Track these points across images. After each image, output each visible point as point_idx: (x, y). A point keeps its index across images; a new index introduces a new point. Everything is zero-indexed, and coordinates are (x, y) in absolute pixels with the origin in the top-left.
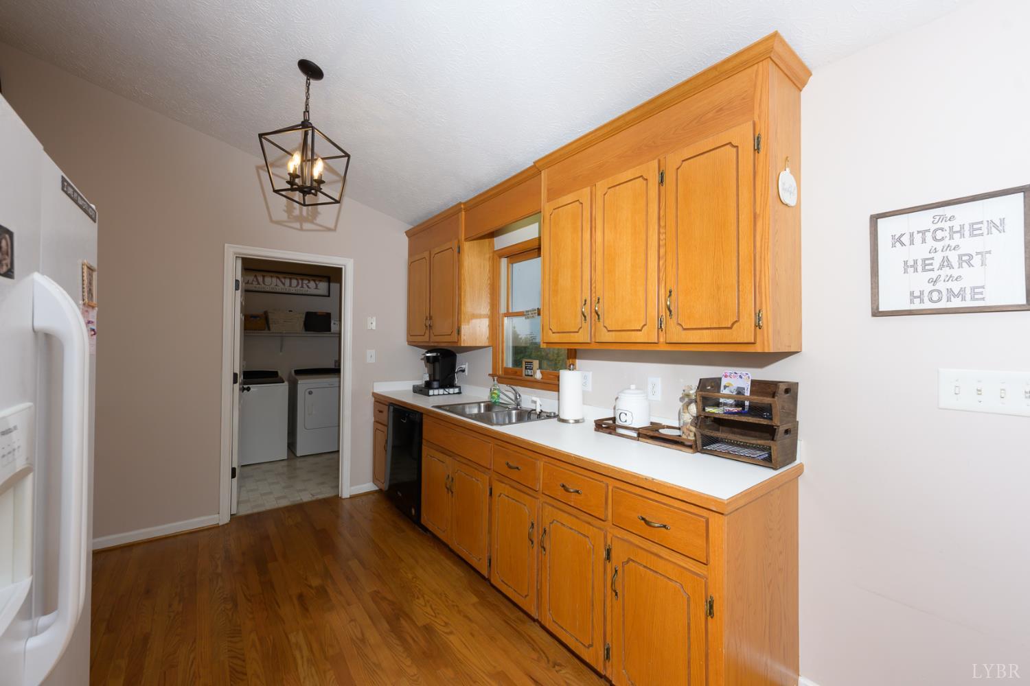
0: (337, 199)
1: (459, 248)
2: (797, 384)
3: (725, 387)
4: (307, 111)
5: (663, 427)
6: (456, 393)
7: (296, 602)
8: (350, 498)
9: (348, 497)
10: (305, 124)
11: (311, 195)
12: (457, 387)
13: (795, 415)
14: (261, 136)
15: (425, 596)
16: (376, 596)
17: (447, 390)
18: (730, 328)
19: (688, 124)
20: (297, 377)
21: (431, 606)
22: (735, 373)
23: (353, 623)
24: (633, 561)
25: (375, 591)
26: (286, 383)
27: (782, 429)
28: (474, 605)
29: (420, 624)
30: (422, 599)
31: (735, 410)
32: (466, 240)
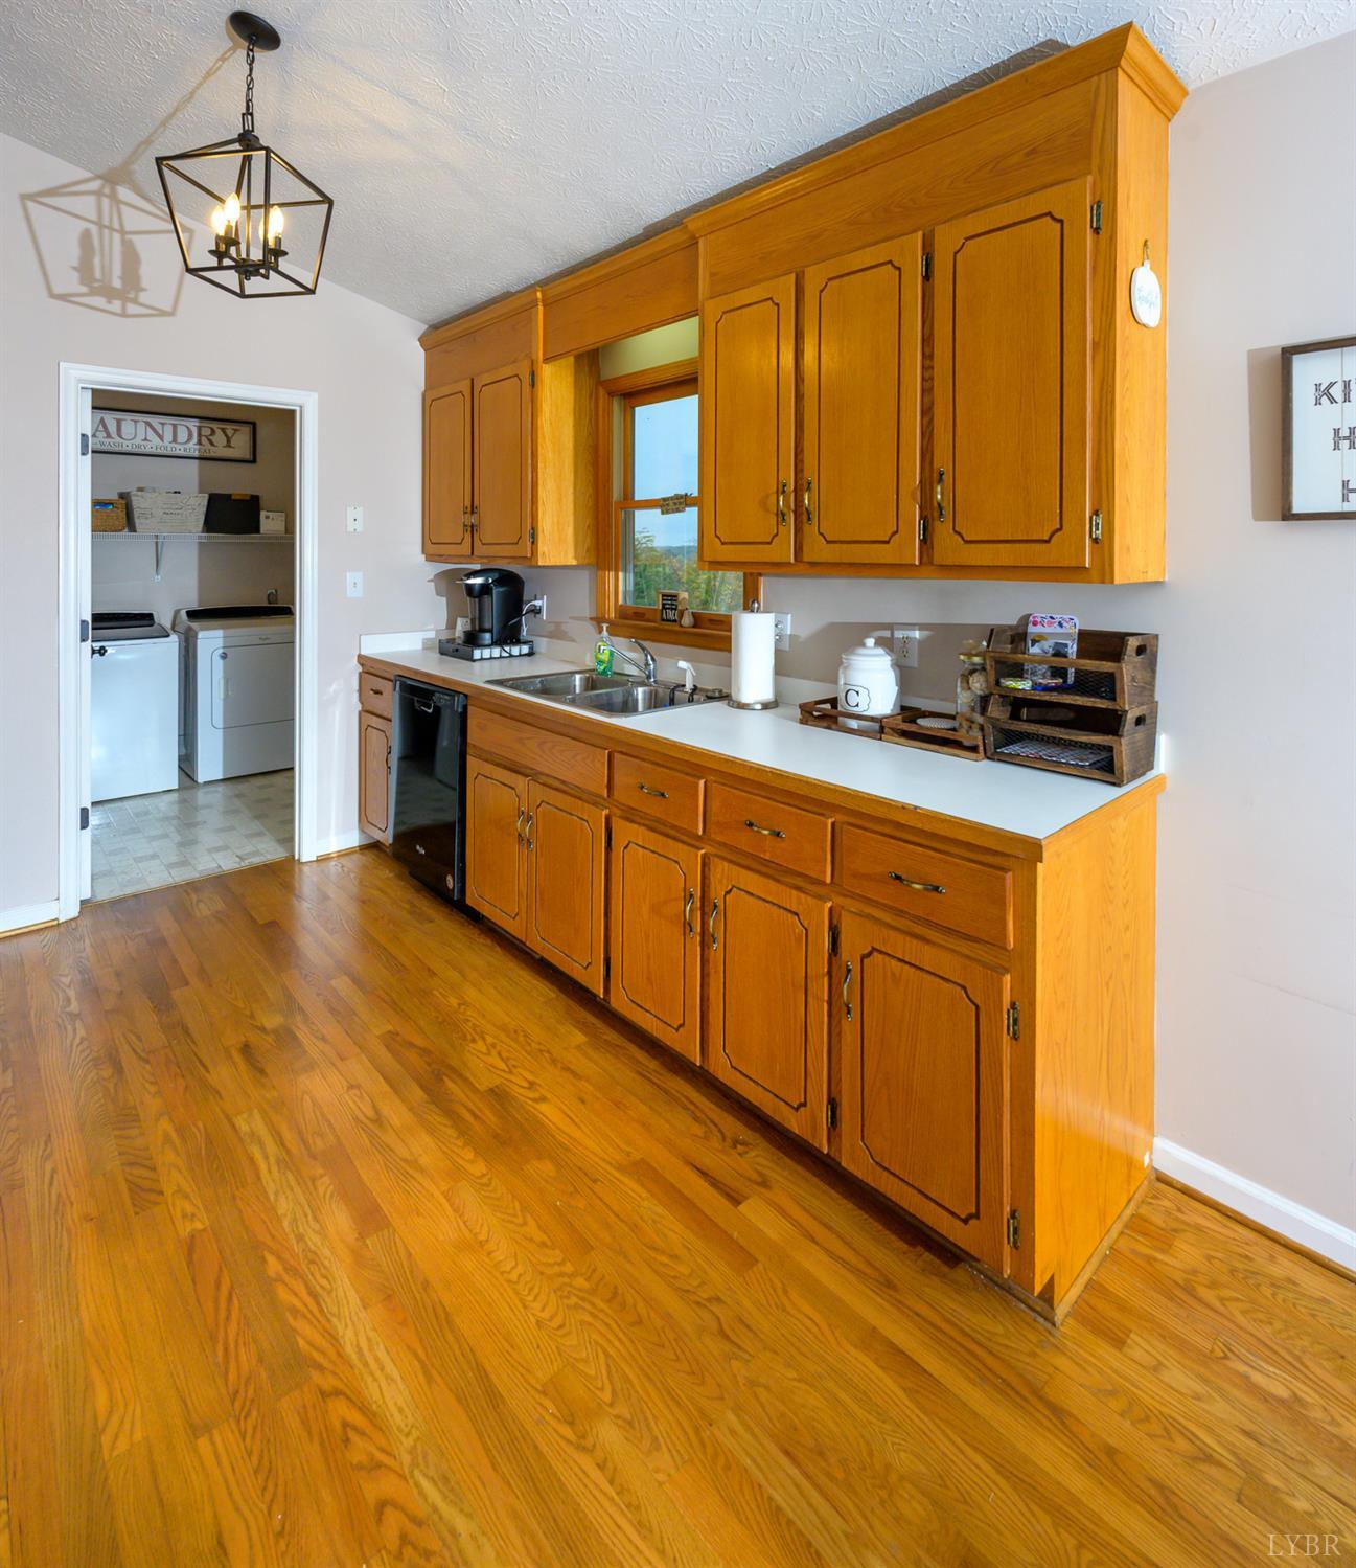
0: (311, 286)
1: (533, 374)
2: (1157, 636)
3: (1034, 642)
4: (248, 113)
5: (925, 714)
6: (525, 655)
7: (238, 1058)
8: (317, 861)
9: (315, 859)
10: (247, 140)
11: (259, 278)
12: (525, 643)
13: (1152, 691)
14: (159, 161)
15: (487, 1037)
16: (391, 1040)
17: (507, 649)
18: (1047, 541)
19: (974, 173)
20: (195, 625)
21: (499, 1054)
22: (1051, 618)
23: (355, 1091)
24: (881, 952)
25: (389, 1032)
26: (174, 638)
27: (1131, 716)
28: (579, 1047)
29: (482, 1088)
30: (480, 1043)
31: (1053, 682)
32: (546, 360)
